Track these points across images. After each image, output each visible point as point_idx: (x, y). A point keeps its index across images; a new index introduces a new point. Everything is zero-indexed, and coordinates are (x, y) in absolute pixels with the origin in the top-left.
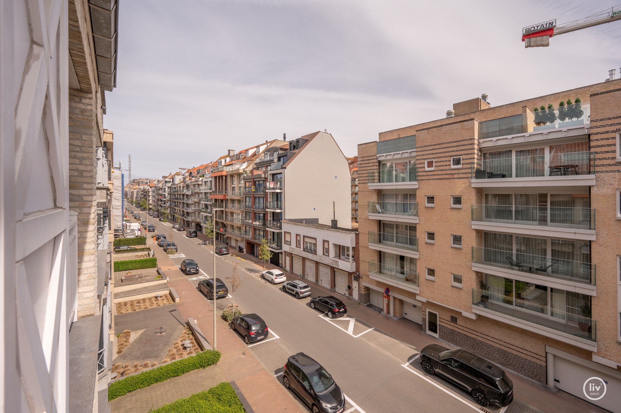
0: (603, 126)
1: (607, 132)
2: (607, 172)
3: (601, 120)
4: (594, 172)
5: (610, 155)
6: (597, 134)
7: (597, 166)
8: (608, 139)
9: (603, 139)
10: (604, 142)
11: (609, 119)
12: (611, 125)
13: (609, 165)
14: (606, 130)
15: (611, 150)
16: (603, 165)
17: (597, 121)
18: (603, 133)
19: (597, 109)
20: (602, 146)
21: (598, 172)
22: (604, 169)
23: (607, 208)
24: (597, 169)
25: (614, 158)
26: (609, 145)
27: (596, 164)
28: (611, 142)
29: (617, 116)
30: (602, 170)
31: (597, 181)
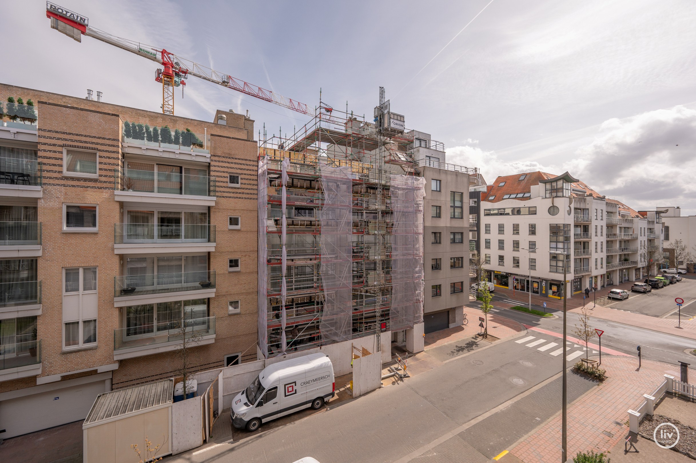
0: (50, 138)
1: (54, 145)
2: (54, 185)
3: (49, 131)
4: (41, 184)
5: (57, 168)
6: (45, 144)
7: (45, 177)
8: (55, 152)
9: (50, 151)
10: (52, 155)
11: (57, 132)
12: (58, 139)
13: (56, 178)
14: (53, 143)
15: (57, 163)
16: (50, 178)
17: (45, 130)
18: (50, 145)
19: (45, 118)
20: (50, 158)
21: (45, 184)
22: (51, 181)
23: (54, 221)
24: (44, 181)
25: (61, 172)
26: (56, 159)
27: (43, 175)
28: (58, 155)
29: (63, 131)
30: (49, 182)
31: (44, 193)
